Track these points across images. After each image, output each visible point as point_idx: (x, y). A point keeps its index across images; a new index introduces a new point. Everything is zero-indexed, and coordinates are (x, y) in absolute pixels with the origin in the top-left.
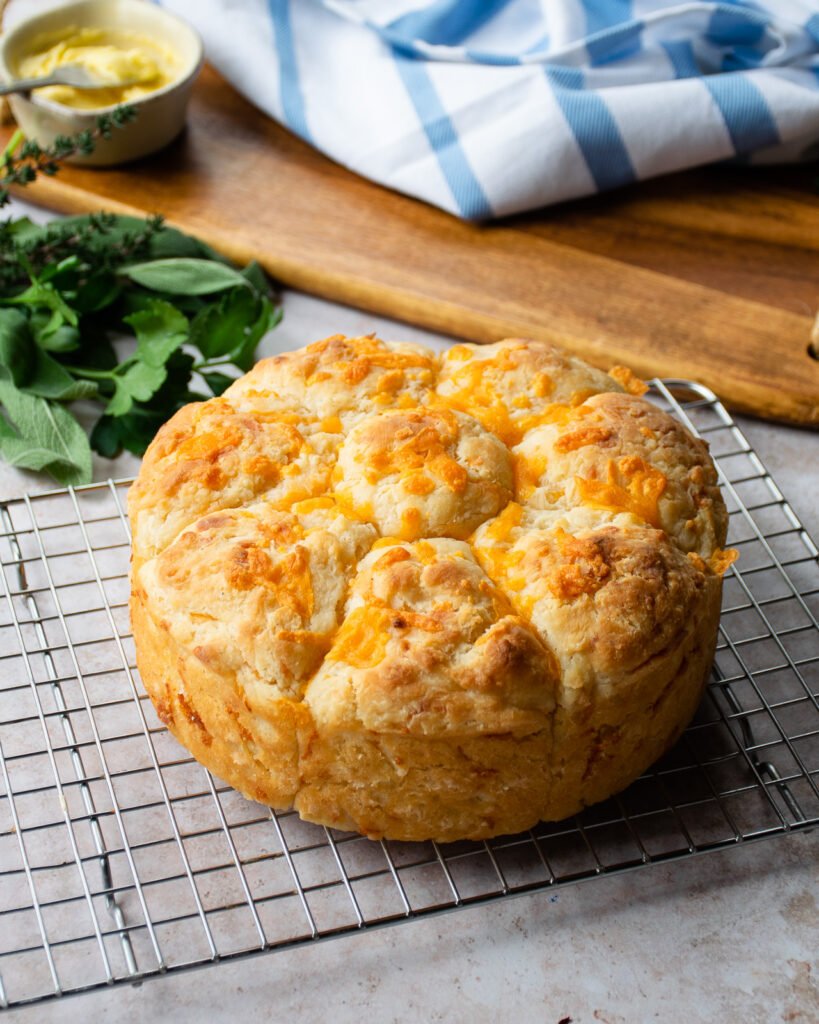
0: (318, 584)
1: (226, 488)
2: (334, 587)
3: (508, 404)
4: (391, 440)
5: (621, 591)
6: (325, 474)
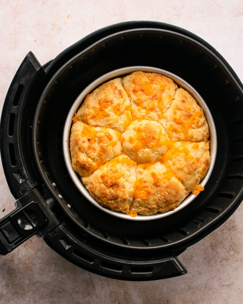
0: (101, 120)
1: (133, 94)
2: (101, 124)
3: (173, 160)
4: (145, 132)
5: (104, 190)
6: (139, 117)
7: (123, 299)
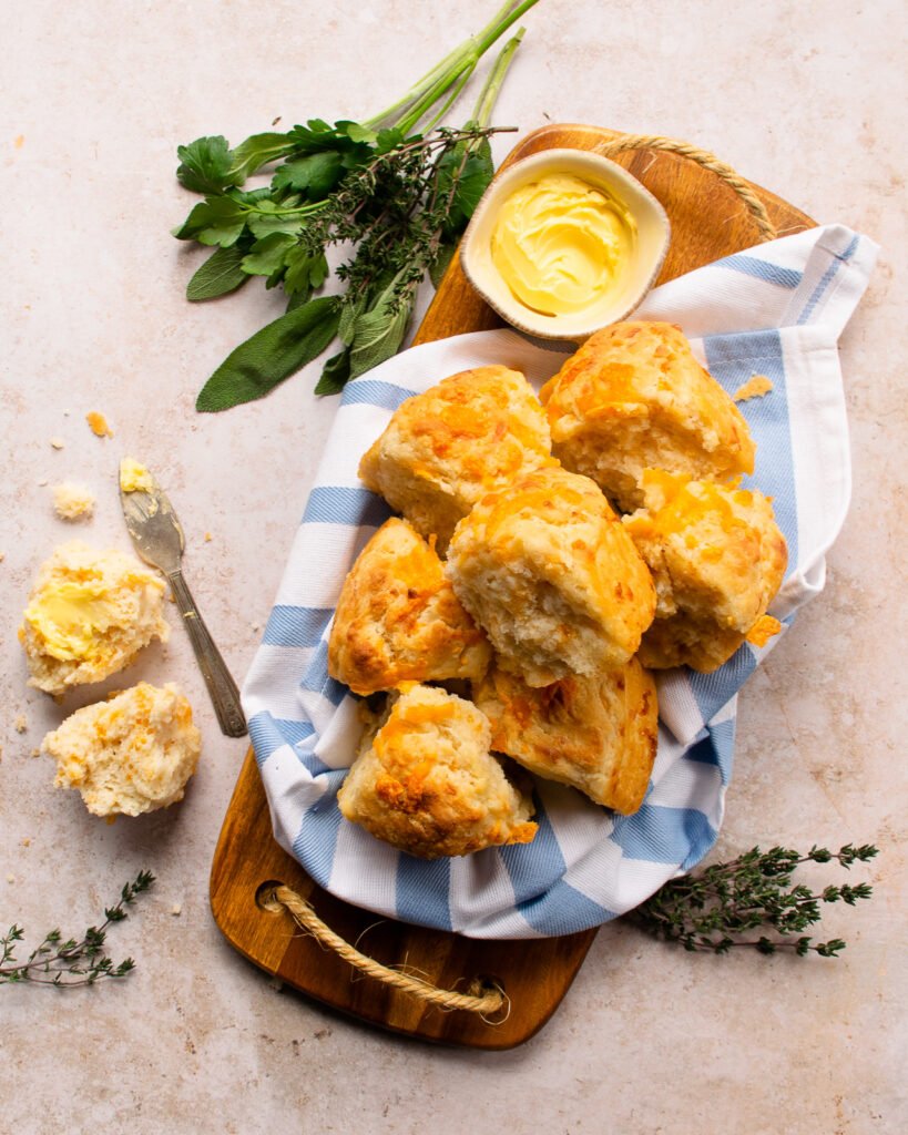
7: (190, 996)
